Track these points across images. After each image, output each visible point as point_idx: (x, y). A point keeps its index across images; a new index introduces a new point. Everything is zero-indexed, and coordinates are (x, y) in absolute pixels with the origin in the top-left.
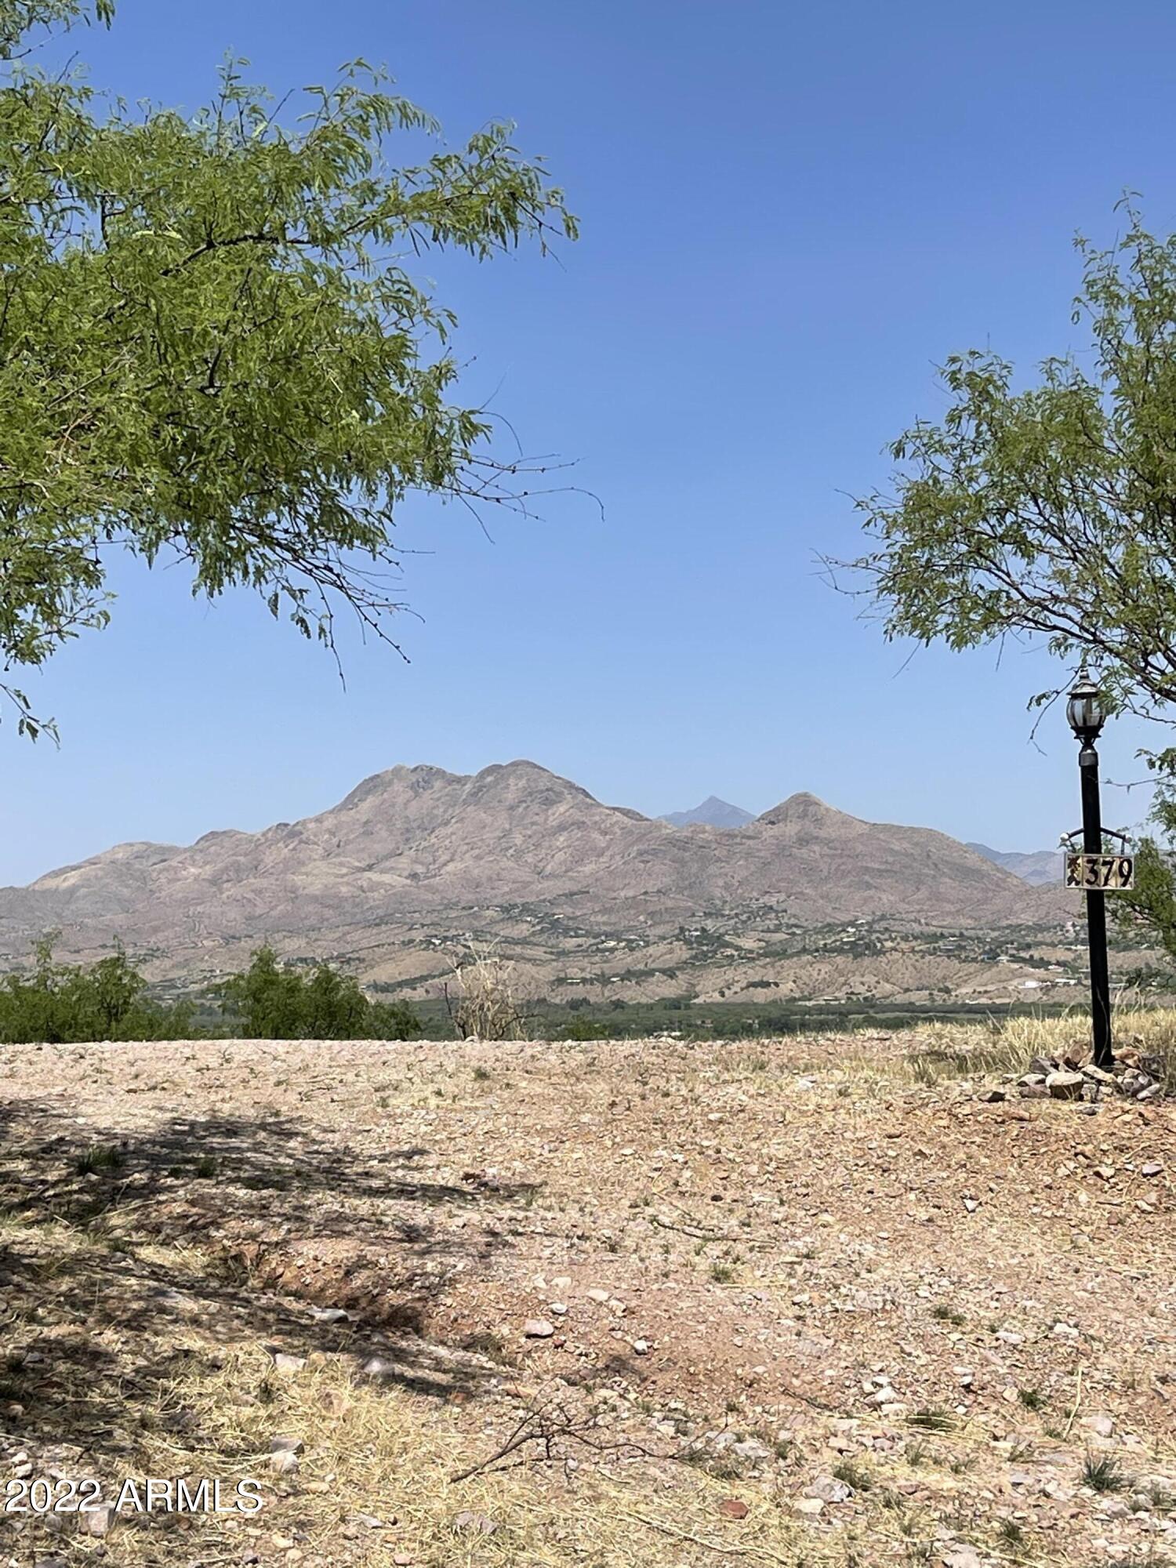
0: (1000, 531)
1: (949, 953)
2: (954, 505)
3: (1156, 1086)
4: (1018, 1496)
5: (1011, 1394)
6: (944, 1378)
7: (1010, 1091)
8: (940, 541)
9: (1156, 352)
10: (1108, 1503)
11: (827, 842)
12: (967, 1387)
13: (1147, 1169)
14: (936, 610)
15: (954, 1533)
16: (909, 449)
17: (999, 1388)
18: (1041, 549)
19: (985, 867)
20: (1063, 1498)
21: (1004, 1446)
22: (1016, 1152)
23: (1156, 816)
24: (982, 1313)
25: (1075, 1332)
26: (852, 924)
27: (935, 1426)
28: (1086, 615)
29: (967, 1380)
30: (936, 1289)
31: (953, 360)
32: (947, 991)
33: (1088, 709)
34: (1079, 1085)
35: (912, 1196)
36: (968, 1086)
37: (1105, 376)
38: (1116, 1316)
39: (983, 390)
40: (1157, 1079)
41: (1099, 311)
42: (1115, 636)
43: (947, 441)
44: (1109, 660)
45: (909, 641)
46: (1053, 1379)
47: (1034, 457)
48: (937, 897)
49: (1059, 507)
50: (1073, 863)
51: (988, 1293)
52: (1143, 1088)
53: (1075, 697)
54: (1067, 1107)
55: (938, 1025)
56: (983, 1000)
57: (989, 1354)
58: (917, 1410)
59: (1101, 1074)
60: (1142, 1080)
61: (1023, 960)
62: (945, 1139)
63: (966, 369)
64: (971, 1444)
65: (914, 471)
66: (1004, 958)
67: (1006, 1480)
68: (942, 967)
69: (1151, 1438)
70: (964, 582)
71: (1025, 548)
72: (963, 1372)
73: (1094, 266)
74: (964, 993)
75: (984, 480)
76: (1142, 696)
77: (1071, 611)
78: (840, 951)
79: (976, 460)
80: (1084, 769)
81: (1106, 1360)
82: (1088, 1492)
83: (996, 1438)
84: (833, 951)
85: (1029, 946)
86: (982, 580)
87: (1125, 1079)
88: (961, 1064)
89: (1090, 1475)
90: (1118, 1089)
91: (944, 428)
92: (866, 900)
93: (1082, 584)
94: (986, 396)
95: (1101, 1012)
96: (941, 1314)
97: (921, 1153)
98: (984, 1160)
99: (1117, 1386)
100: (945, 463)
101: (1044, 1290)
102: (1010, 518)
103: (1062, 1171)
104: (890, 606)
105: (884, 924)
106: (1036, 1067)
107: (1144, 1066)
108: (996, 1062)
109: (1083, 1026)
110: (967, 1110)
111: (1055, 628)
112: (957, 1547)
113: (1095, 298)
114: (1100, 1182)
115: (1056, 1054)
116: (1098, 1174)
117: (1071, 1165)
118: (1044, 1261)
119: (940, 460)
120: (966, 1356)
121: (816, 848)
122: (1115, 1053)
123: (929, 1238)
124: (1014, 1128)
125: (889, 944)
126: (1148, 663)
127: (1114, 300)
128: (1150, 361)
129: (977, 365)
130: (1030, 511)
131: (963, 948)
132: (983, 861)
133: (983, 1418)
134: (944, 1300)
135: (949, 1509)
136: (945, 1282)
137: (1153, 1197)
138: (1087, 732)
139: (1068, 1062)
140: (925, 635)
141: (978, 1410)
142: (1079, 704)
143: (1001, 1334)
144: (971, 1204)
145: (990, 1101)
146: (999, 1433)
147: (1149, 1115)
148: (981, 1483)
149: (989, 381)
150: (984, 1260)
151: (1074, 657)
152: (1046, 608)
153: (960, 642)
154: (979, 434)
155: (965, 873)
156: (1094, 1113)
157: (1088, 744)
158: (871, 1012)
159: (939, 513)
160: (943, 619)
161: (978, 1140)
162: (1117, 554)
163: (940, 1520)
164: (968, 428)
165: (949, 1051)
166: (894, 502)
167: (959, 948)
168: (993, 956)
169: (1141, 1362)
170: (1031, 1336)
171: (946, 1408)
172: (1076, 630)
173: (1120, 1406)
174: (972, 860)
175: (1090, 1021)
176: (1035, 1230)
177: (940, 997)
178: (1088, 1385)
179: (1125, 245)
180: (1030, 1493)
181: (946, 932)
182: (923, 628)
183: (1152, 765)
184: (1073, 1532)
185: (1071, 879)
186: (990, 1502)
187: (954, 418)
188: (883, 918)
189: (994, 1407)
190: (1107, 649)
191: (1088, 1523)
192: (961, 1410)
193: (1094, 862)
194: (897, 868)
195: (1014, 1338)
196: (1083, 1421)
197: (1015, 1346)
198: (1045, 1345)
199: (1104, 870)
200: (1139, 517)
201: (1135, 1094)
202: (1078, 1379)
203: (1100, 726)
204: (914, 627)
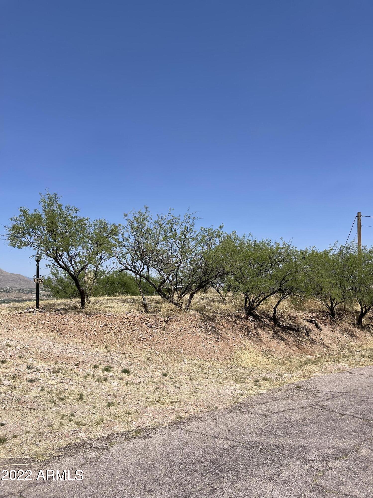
0: (27, 232)
1: (22, 292)
2: (20, 228)
3: (45, 311)
4: (16, 371)
5: (17, 356)
6: (7, 355)
7: (23, 312)
8: (17, 233)
9: (50, 210)
10: (30, 371)
11: (4, 276)
12: (10, 356)
13: (42, 323)
14: (17, 243)
15: (5, 378)
16: (13, 219)
17: (16, 356)
18: (33, 235)
19: (28, 280)
20: (23, 371)
21: (15, 364)
22: (23, 321)
23: (51, 273)
24: (14, 345)
25: (28, 346)
26: (6, 288)
27: (4, 362)
28: (39, 245)
29: (10, 355)
30: (7, 342)
31: (21, 208)
32: (21, 298)
33: (38, 258)
34: (33, 311)
35: (5, 328)
36: (16, 312)
37: (43, 212)
38: (35, 344)
39: (25, 213)
40: (45, 310)
41: (42, 204)
42: (43, 248)
43: (19, 219)
44: (42, 252)
45: (12, 247)
46: (24, 353)
47: (32, 223)
48: (20, 284)
49: (36, 230)
50: (34, 279)
51: (16, 342)
52: (43, 311)
53: (36, 256)
54: (31, 314)
55: (14, 303)
56: (26, 299)
57: (15, 351)
58: (2, 360)
59: (37, 309)
60: (43, 310)
61: (33, 293)
62: (12, 319)
63: (23, 209)
64: (10, 364)
65: (14, 223)
66: (30, 293)
67: (14, 369)
68: (20, 294)
69: (38, 361)
70: (21, 239)
71: (30, 235)
72: (10, 354)
73: (42, 197)
74: (24, 298)
75: (24, 225)
76: (46, 256)
77: (36, 244)
78: (4, 292)
79: (23, 222)
80: (37, 266)
81: (33, 350)
82: (27, 370)
83: (14, 363)
84: (3, 292)
85: (34, 291)
86: (24, 239)
87: (40, 310)
88: (16, 308)
89: (28, 367)
90: (39, 311)
91: (19, 217)
92: (9, 285)
93: (39, 241)
94: (26, 213)
95: (37, 300)
96: (8, 345)
97: (8, 322)
98: (18, 322)
99: (34, 354)
100: (19, 222)
101: (25, 341)
102: (28, 231)
103: (29, 323)
104: (9, 242)
105: (12, 288)
106: (27, 308)
107: (43, 308)
108: (21, 308)
109: (35, 302)
110: (16, 315)
111: (34, 246)
112: (5, 380)
113: (42, 202)
114: (35, 325)
115: (30, 307)
116: (35, 324)
117: (31, 322)
118: (25, 336)
119: (18, 221)
120: (11, 351)
121: (1, 277)
122: (39, 306)
123: (7, 334)
124: (23, 317)
125: (12, 291)
126: (47, 252)
127: (45, 202)
128: (49, 211)
129: (24, 209)
130: (31, 230)
131: (24, 291)
132: (28, 279)
133: (12, 360)
134: (9, 343)
135: (4, 374)
136: (9, 340)
137: (43, 326)
138: (38, 261)
139: (32, 308)
140: (14, 246)
141: (12, 359)
142: (37, 257)
143: (17, 348)
144: (15, 329)
145: (20, 313)
146: (14, 362)
147: (43, 315)
148: (10, 370)
149: (26, 211)
150: (16, 337)
151: (37, 250)
152: (33, 244)
153: (20, 248)
154: (24, 218)
155: (25, 281)
156: (35, 315)
157: (38, 263)
158: (9, 301)
159: (17, 229)
160: (17, 244)
161: (17, 319)
162: (43, 237)
163: (3, 376)
164: (23, 218)
165: (15, 307)
166: (11, 227)
167: (23, 291)
168: (28, 293)
169: (38, 350)
170: (21, 347)
171: (7, 359)
172: (37, 247)
173: (34, 356)
174: (26, 279)
175: (36, 302)
176: (24, 332)
177: (20, 299)
178: (29, 354)
179: (46, 195)
180: (18, 371)
181: (21, 289)
182: (14, 245)
183: (47, 266)
184: (24, 376)
185: (34, 282)
186: (11, 373)
187: (20, 216)
188: (12, 287)
189: (14, 358)
190: (42, 250)
191: (26, 374)
192: (9, 359)
193: (38, 280)
194: (14, 280)
195: (19, 348)
196: (28, 359)
197: (19, 349)
198: (23, 349)
199: (39, 281)
200: (47, 232)
201: (41, 312)
202: (28, 353)
203: (40, 261)
204: (13, 245)
